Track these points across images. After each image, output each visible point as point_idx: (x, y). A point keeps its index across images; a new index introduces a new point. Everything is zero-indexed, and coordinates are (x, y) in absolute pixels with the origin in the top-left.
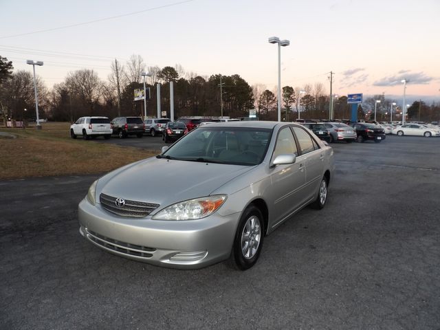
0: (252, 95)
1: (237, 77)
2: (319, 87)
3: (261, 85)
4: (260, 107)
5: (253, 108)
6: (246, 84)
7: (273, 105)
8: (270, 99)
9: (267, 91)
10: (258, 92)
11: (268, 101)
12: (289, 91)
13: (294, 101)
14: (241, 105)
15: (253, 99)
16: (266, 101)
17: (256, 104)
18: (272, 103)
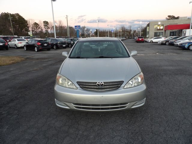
0: (28, 24)
1: (18, 14)
2: (60, 22)
3: (31, 20)
4: (33, 31)
5: (29, 31)
6: (24, 19)
7: (40, 30)
8: (37, 27)
9: (35, 23)
10: (31, 23)
11: (36, 28)
12: (46, 23)
13: (49, 28)
14: (22, 29)
15: (29, 27)
16: (35, 28)
17: (30, 29)
18: (38, 29)
